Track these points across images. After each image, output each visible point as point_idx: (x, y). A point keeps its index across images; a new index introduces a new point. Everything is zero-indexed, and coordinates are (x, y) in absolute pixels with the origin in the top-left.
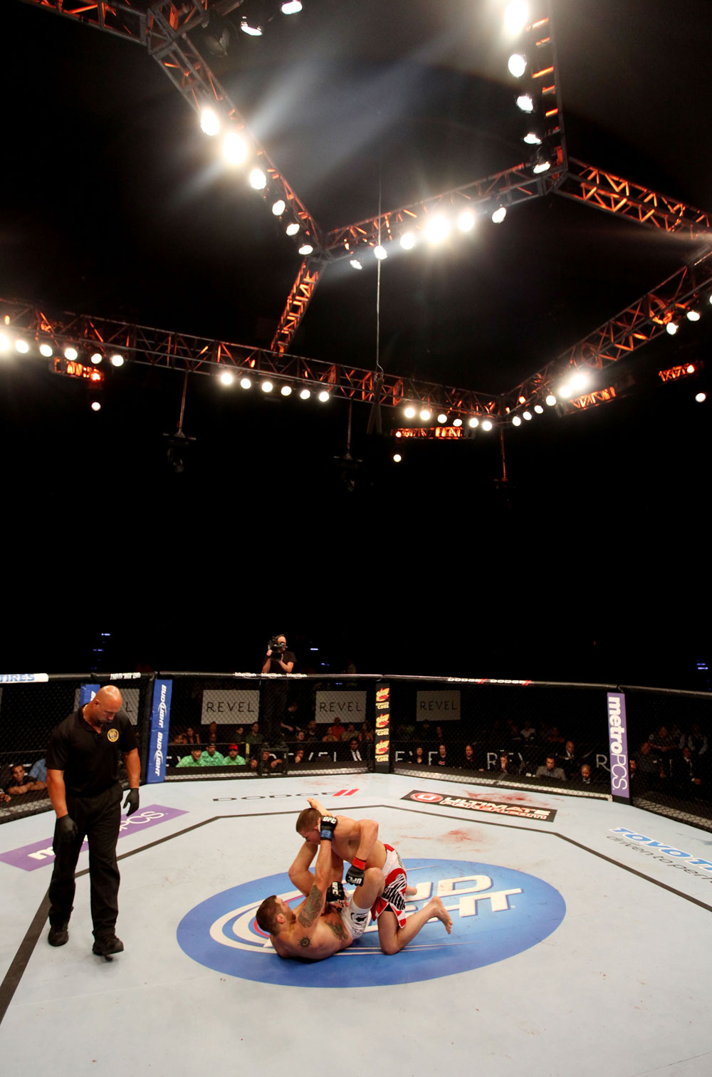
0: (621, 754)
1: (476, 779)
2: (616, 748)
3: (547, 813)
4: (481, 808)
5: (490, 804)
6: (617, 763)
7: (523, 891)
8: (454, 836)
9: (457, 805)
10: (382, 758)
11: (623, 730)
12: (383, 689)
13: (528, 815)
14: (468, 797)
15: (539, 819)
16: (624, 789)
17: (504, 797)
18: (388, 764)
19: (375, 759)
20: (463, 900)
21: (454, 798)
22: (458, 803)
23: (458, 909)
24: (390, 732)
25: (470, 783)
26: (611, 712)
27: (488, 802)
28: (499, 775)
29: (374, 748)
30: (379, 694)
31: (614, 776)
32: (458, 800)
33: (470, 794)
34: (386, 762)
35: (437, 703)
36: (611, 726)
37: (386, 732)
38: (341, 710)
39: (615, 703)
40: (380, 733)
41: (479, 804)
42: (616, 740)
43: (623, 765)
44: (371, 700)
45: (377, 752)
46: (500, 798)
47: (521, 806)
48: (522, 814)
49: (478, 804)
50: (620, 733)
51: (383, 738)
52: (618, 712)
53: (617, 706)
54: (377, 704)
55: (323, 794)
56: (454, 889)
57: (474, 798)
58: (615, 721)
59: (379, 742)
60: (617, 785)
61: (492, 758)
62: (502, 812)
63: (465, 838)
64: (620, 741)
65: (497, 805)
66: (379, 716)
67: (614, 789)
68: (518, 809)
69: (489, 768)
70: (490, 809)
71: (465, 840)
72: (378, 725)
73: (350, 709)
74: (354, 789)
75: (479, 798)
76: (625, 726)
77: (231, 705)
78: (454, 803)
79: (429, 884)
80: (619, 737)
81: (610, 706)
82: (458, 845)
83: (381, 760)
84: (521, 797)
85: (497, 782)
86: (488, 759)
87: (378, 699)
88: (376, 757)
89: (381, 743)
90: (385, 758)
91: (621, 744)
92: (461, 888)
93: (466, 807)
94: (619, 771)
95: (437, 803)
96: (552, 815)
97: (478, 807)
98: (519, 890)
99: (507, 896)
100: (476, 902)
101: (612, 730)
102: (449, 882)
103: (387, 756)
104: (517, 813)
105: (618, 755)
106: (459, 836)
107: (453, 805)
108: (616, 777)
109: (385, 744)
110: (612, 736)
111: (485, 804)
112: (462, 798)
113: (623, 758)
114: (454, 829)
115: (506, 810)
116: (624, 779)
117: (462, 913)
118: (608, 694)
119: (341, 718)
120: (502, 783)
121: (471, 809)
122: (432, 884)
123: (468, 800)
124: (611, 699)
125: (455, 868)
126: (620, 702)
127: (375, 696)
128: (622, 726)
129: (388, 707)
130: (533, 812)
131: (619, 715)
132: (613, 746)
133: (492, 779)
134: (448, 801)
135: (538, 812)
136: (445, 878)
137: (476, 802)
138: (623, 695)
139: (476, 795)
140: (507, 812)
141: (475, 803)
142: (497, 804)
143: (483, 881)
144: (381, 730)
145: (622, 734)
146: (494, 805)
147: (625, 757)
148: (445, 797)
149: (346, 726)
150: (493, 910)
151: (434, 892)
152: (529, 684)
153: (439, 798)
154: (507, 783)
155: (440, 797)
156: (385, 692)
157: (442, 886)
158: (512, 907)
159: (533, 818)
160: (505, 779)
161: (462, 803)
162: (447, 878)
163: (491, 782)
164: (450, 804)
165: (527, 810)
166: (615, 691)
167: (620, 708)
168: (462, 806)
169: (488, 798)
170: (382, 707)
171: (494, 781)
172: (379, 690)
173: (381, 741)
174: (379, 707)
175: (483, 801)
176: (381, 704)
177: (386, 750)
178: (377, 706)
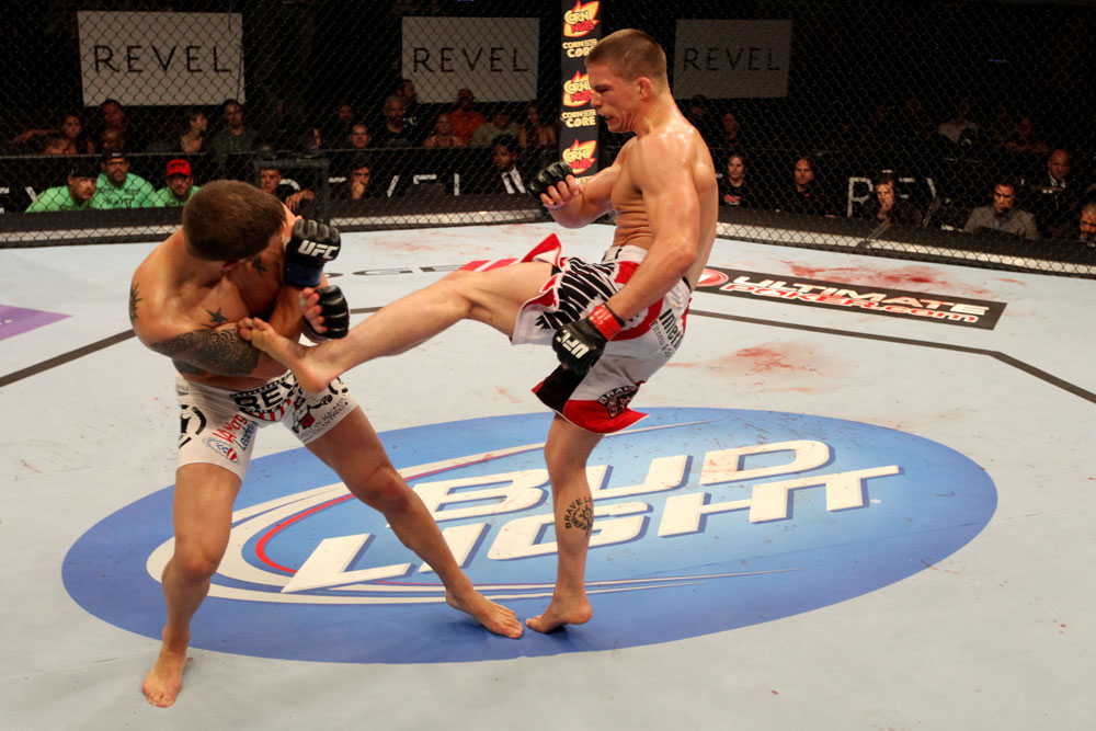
1: (815, 235)
3: (981, 310)
4: (823, 299)
5: (843, 292)
7: (902, 471)
8: (751, 360)
9: (763, 293)
12: (584, 4)
13: (935, 315)
14: (793, 275)
15: (962, 323)
17: (879, 275)
20: (760, 489)
21: (756, 277)
22: (767, 288)
23: (748, 508)
25: (797, 245)
27: (840, 286)
28: (874, 226)
30: (571, 18)
32: (769, 282)
33: (796, 269)
35: (728, 52)
37: (588, 119)
38: (472, 67)
40: (573, 120)
41: (819, 292)
44: (552, 35)
46: (870, 277)
47: (918, 296)
48: (920, 313)
49: (815, 291)
51: (581, 135)
54: (565, 45)
55: (425, 270)
56: (740, 467)
57: (807, 277)
59: (570, 146)
61: (860, 189)
62: (873, 307)
63: (777, 363)
65: (859, 294)
66: (571, 77)
68: (913, 301)
69: (850, 211)
70: (843, 302)
71: (775, 368)
72: (567, 101)
73: (498, 65)
74: (506, 258)
75: (819, 276)
77: (165, 52)
78: (755, 288)
79: (681, 460)
82: (758, 377)
84: (918, 276)
85: (869, 243)
86: (851, 193)
87: (568, 31)
89: (576, 148)
92: (756, 467)
93: (784, 297)
95: (715, 290)
96: (992, 314)
97: (814, 298)
98: (893, 469)
99: (864, 482)
100: (791, 493)
102: (732, 455)
104: (909, 311)
106: (762, 359)
107: (753, 292)
109: (587, 150)
111: (832, 290)
112: (775, 278)
114: (751, 344)
115: (881, 304)
117: (754, 516)
119: (472, 88)
120: (876, 245)
121: (797, 302)
122: (690, 460)
123: (790, 282)
125: (747, 426)
127: (561, 23)
130: (948, 309)
133: (855, 235)
134: (741, 283)
135: (959, 308)
136: (719, 445)
137: (811, 287)
139: (811, 272)
140: (884, 308)
141: (806, 288)
142: (861, 290)
143: (812, 452)
144: (574, 114)
146: (853, 294)
148: (733, 275)
149: (488, 111)
150: (830, 506)
151: (692, 477)
153: (719, 278)
154: (889, 246)
155: (721, 274)
156: (590, 12)
157: (712, 463)
158: (874, 501)
159: (946, 321)
160: (887, 237)
161: (775, 289)
162: (727, 447)
163: (853, 242)
164: (745, 289)
165: (934, 304)
168: (777, 295)
169: (842, 277)
170: (579, 53)
171: (859, 240)
172: (572, 7)
173: (577, 141)
174: (573, 53)
175: (828, 284)
176: (575, 44)
177: (589, 166)
178: (566, 50)
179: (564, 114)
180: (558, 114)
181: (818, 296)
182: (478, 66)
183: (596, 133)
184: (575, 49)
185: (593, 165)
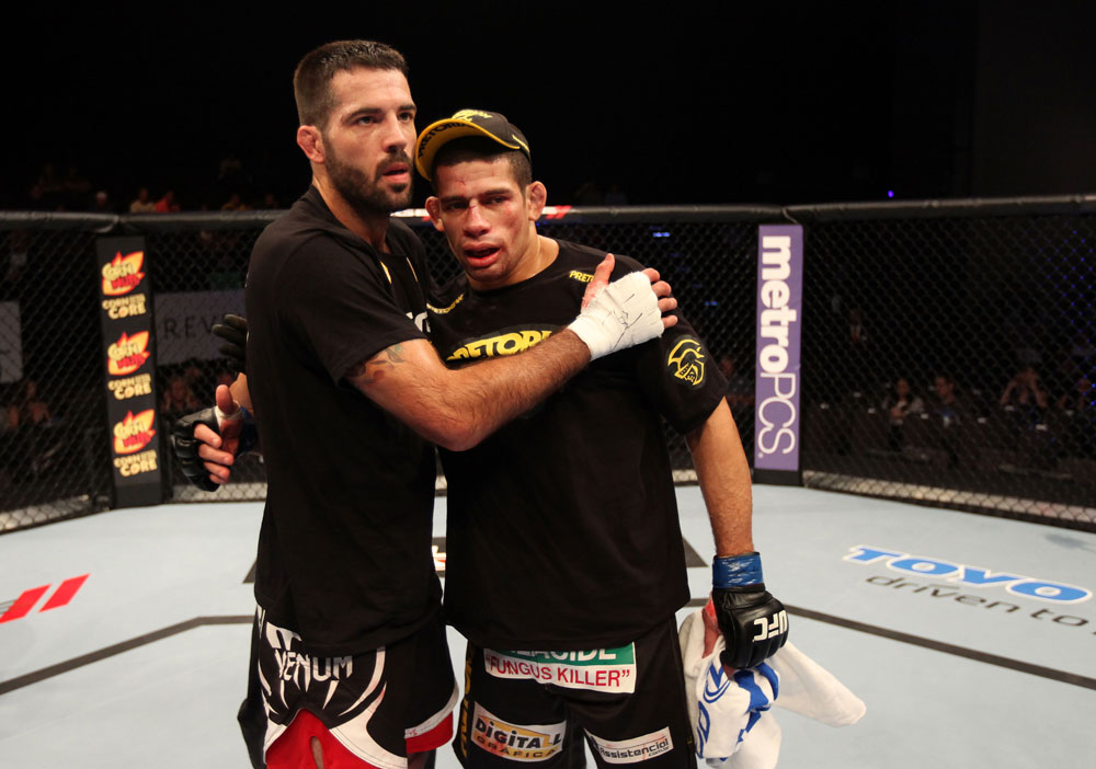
0: (785, 371)
2: (774, 359)
6: (775, 395)
10: (137, 463)
11: (792, 315)
12: (124, 255)
16: (786, 451)
18: (157, 478)
19: (112, 471)
24: (155, 384)
26: (766, 274)
29: (108, 438)
30: (110, 272)
31: (764, 426)
34: (150, 472)
36: (765, 308)
37: (142, 386)
39: (778, 250)
40: (122, 390)
42: (774, 341)
43: (788, 399)
45: (119, 447)
50: (785, 323)
51: (135, 405)
52: (785, 271)
53: (784, 257)
54: (105, 304)
58: (775, 295)
59: (122, 419)
60: (768, 444)
64: (784, 342)
66: (116, 340)
67: (761, 455)
72: (114, 368)
74: (71, 577)
76: (799, 306)
80: (782, 334)
81: (766, 258)
83: (135, 469)
87: (107, 288)
88: (117, 462)
89: (129, 421)
90: (148, 462)
91: (786, 348)
94: (777, 413)
101: (765, 318)
103: (152, 454)
105: (777, 378)
108: (769, 426)
109: (144, 422)
110: (766, 331)
113: (790, 380)
116: (789, 428)
118: (762, 228)
124: (768, 241)
126: (792, 248)
127: (99, 279)
128: (791, 305)
129: (142, 310)
131: (786, 281)
132: (764, 356)
138: (798, 230)
144: (125, 382)
145: (791, 324)
147: (793, 377)
152: (566, 215)
156: (132, 264)
166: (778, 221)
167: (790, 262)
170: (124, 313)
172: (111, 260)
173: (130, 414)
174: (116, 313)
176: (118, 302)
177: (148, 440)
178: (107, 311)
180: (103, 385)
183: (153, 402)
184: (118, 308)
185: (152, 438)
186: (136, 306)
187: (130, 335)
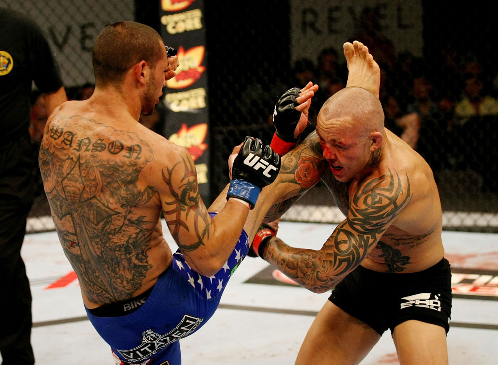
4: (474, 289)
24: (209, 98)
27: (494, 273)
35: (351, 11)
37: (196, 100)
38: (61, 49)
41: (470, 282)
49: (465, 282)
51: (189, 119)
57: (456, 265)
59: (177, 130)
87: (166, 4)
89: (184, 132)
97: (464, 289)
109: (197, 135)
111: (485, 279)
137: (461, 277)
139: (461, 259)
144: (180, 95)
169: (496, 263)
170: (181, 28)
173: (184, 126)
174: (174, 28)
175: (480, 272)
176: (176, 18)
177: (200, 153)
178: (165, 26)
179: (169, 97)
181: (470, 287)
182: (67, 49)
183: (206, 116)
184: (176, 23)
185: (204, 151)
186: (193, 21)
187: (187, 49)
